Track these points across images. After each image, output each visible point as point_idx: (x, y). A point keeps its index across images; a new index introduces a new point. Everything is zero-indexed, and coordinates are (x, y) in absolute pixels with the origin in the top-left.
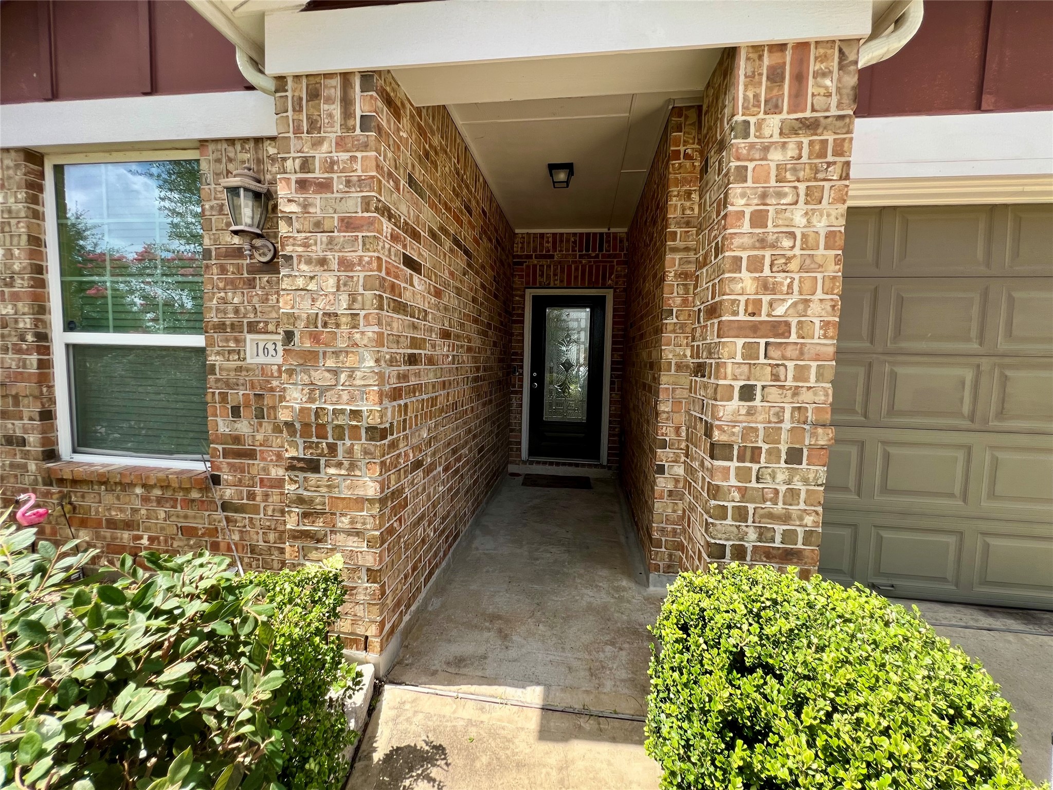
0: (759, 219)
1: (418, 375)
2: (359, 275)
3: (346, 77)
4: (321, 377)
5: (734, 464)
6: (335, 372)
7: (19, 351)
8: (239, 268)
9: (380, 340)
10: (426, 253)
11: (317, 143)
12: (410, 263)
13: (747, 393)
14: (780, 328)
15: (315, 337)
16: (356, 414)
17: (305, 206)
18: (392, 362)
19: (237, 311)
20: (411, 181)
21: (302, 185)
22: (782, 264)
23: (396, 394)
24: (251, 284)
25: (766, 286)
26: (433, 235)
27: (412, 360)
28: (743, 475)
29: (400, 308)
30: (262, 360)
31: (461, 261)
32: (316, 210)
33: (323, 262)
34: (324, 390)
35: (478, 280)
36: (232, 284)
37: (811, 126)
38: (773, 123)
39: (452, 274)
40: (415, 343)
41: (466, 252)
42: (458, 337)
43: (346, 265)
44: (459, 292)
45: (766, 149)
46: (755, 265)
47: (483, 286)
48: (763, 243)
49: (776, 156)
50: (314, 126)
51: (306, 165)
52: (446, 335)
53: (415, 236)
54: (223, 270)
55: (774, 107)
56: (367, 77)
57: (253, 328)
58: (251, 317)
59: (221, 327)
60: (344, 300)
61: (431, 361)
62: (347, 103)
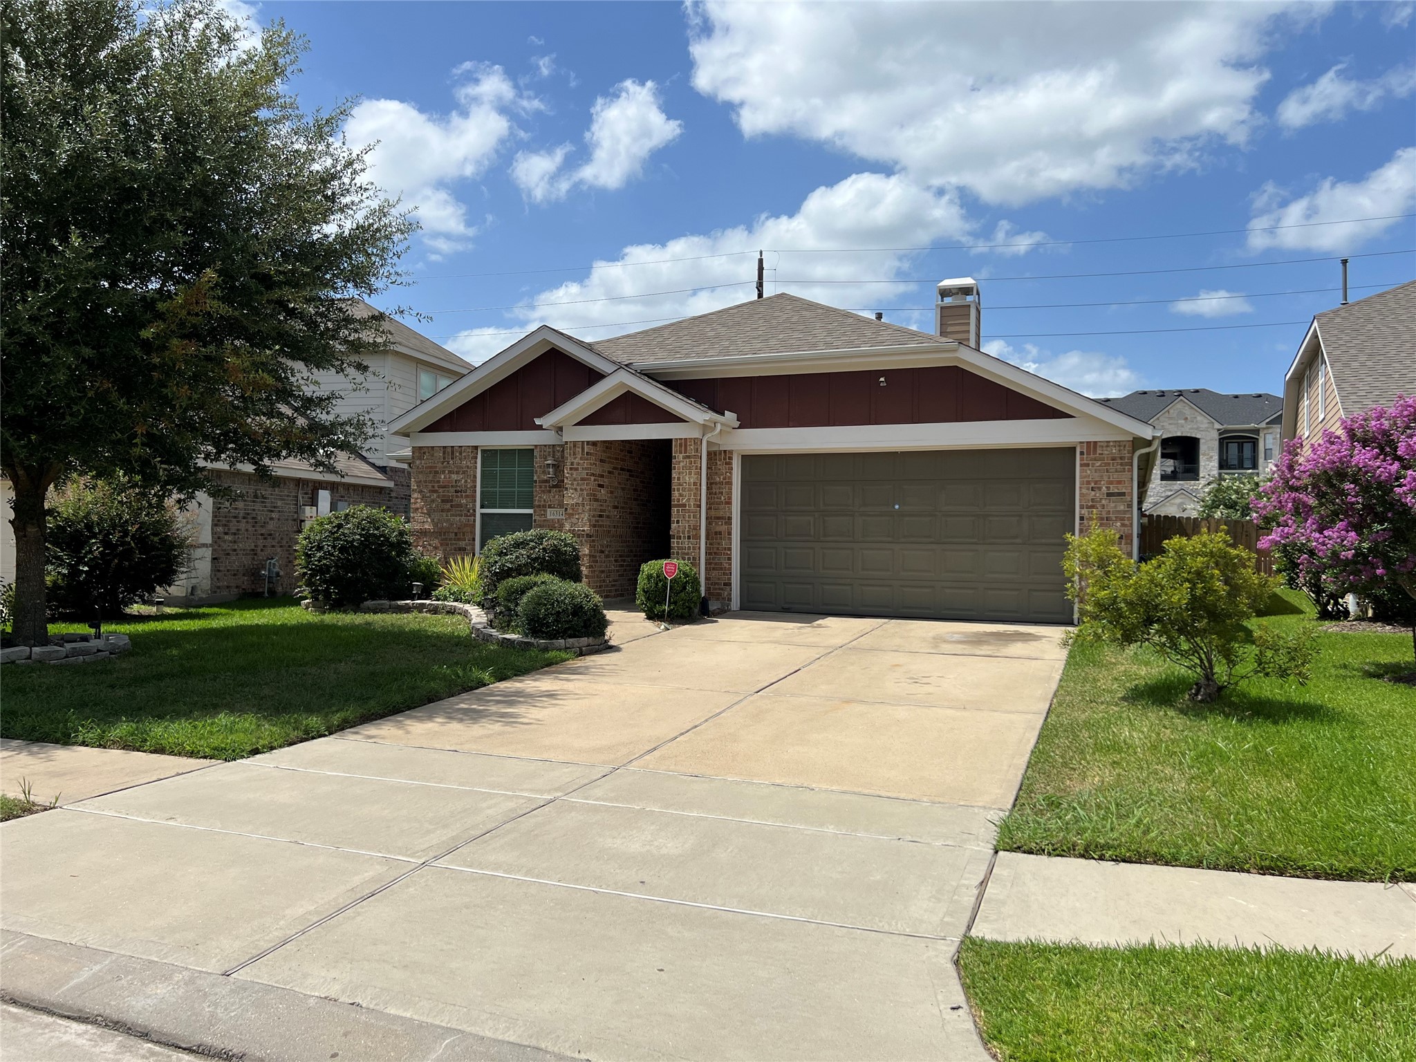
0: (679, 479)
1: (602, 521)
2: (585, 492)
3: (583, 442)
4: (574, 521)
5: (675, 540)
6: (578, 519)
7: (467, 516)
8: (546, 487)
9: (590, 510)
10: (606, 480)
11: (575, 458)
12: (600, 486)
13: (678, 522)
14: (684, 505)
15: (573, 509)
16: (584, 531)
17: (572, 475)
18: (593, 516)
19: (545, 501)
20: (601, 461)
21: (571, 469)
22: (684, 490)
23: (594, 526)
24: (550, 492)
25: (681, 495)
26: (609, 472)
27: (600, 516)
28: (678, 543)
29: (596, 500)
30: (552, 517)
31: (625, 475)
32: (574, 476)
33: (576, 489)
34: (575, 524)
35: (638, 480)
36: (543, 491)
37: (688, 457)
38: (681, 456)
39: (619, 483)
40: (601, 511)
41: (628, 471)
42: (623, 508)
43: (581, 490)
44: (623, 489)
45: (680, 462)
46: (678, 490)
47: (641, 482)
48: (680, 485)
49: (682, 464)
50: (574, 454)
51: (572, 464)
52: (615, 507)
53: (602, 476)
54: (541, 487)
55: (681, 453)
56: (588, 442)
57: (550, 507)
58: (549, 503)
59: (539, 506)
60: (581, 499)
61: (608, 517)
62: (583, 449)
